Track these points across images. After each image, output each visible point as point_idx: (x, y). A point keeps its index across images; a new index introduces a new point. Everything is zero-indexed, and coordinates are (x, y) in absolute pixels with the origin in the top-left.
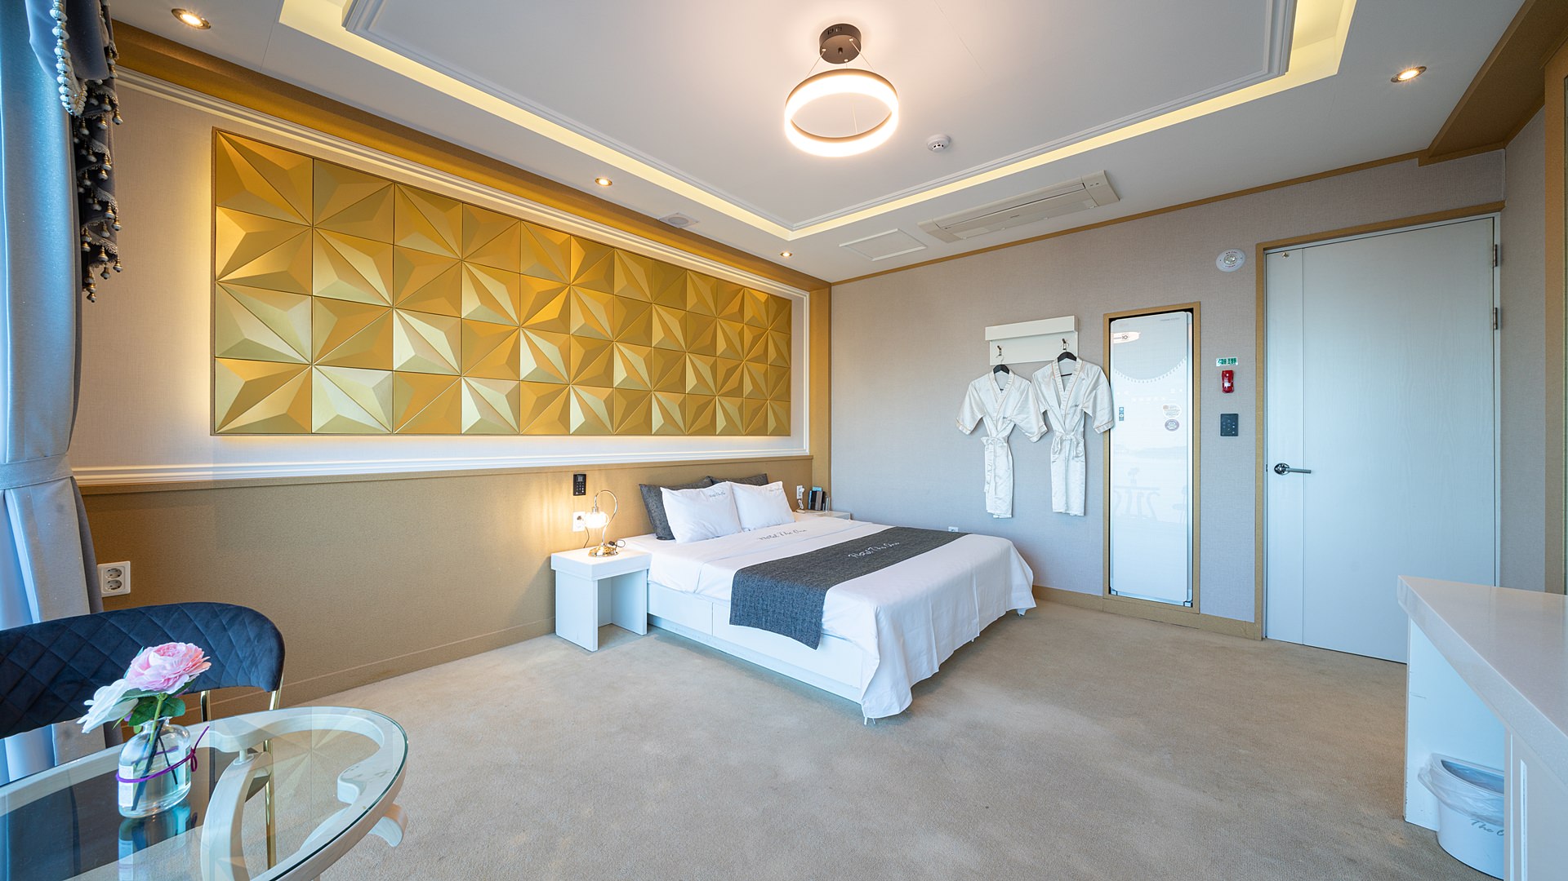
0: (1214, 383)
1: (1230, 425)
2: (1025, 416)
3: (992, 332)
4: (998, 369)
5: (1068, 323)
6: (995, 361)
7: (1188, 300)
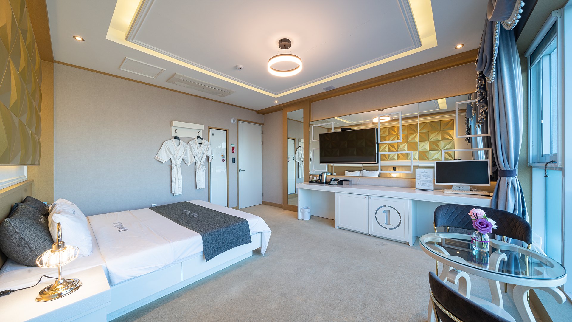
0: (230, 150)
1: (233, 160)
2: (186, 156)
3: (176, 123)
4: (175, 138)
5: (202, 127)
6: (174, 135)
7: (226, 128)
